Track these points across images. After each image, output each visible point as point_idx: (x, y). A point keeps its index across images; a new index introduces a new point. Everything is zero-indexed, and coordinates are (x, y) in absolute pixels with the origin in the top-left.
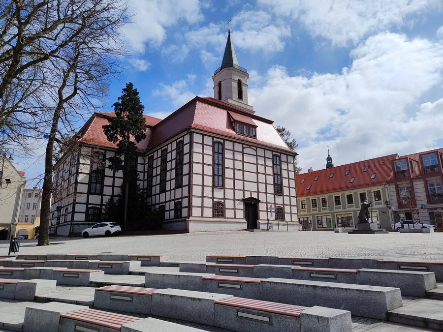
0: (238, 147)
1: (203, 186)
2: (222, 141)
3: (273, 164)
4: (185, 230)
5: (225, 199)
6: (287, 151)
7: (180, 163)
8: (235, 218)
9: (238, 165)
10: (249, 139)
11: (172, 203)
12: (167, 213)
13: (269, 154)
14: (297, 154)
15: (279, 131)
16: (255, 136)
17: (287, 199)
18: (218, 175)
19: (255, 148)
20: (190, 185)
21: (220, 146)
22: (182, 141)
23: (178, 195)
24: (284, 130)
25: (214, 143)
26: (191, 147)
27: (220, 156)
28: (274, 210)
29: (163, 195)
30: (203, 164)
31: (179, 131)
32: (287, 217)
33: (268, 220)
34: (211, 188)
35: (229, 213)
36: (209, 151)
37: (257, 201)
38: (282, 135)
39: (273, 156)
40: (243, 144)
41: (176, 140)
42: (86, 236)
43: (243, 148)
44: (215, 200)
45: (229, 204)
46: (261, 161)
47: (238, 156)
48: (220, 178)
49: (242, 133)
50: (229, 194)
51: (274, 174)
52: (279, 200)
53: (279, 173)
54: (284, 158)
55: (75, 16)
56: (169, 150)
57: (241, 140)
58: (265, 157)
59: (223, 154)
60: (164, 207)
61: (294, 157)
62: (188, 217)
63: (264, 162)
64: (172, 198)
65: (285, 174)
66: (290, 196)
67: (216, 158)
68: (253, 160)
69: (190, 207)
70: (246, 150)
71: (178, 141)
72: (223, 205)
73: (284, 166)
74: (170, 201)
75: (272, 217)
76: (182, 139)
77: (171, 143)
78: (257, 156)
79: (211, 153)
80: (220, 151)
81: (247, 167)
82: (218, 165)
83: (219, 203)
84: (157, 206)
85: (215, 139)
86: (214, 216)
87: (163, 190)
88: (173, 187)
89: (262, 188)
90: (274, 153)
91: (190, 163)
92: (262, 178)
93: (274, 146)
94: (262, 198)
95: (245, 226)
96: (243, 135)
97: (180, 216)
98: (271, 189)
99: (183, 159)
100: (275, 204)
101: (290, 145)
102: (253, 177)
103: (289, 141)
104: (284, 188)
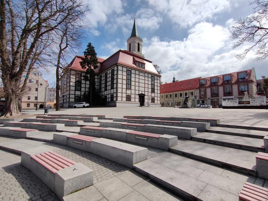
0: (137, 72)
1: (122, 88)
2: (130, 70)
3: (151, 80)
4: (115, 106)
5: (131, 94)
6: (157, 75)
7: (113, 79)
8: (135, 101)
9: (137, 80)
10: (142, 69)
11: (110, 95)
12: (108, 99)
13: (150, 76)
14: (161, 76)
15: (154, 66)
16: (144, 68)
17: (156, 94)
18: (129, 84)
19: (144, 73)
20: (117, 88)
21: (130, 72)
22: (114, 69)
23: (112, 92)
24: (157, 66)
25: (127, 70)
26: (117, 72)
27: (130, 76)
28: (151, 99)
29: (106, 92)
30: (122, 79)
31: (113, 64)
32: (156, 102)
33: (148, 102)
34: (126, 89)
35: (133, 100)
36: (125, 74)
37: (144, 95)
38: (156, 68)
39: (152, 76)
41: (111, 69)
42: (75, 107)
43: (139, 73)
44: (127, 94)
45: (133, 96)
46: (146, 79)
47: (137, 76)
48: (129, 85)
49: (139, 66)
50: (133, 92)
51: (152, 84)
52: (153, 95)
53: (153, 84)
54: (156, 77)
55: (64, 9)
56: (108, 73)
57: (139, 69)
58: (148, 77)
59: (131, 75)
60: (106, 96)
61: (160, 77)
62: (116, 101)
63: (148, 79)
64: (110, 93)
65: (156, 84)
66: (157, 93)
67: (128, 76)
68: (143, 78)
69: (117, 97)
70: (141, 74)
71: (112, 69)
72: (130, 96)
73: (156, 81)
74: (109, 94)
75: (150, 101)
76: (114, 68)
77: (109, 70)
78: (145, 76)
79: (126, 75)
80: (130, 74)
81: (141, 81)
82: (129, 80)
83: (128, 96)
84: (104, 96)
85: (128, 69)
86: (126, 101)
87: (106, 90)
88: (110, 88)
89: (146, 90)
90: (152, 75)
91: (117, 79)
92: (146, 86)
93: (152, 73)
94: (146, 93)
95: (139, 105)
96: (140, 67)
97: (113, 100)
98: (150, 90)
99: (114, 77)
100: (151, 96)
101: (159, 72)
102: (143, 85)
103: (158, 71)
104: (155, 90)
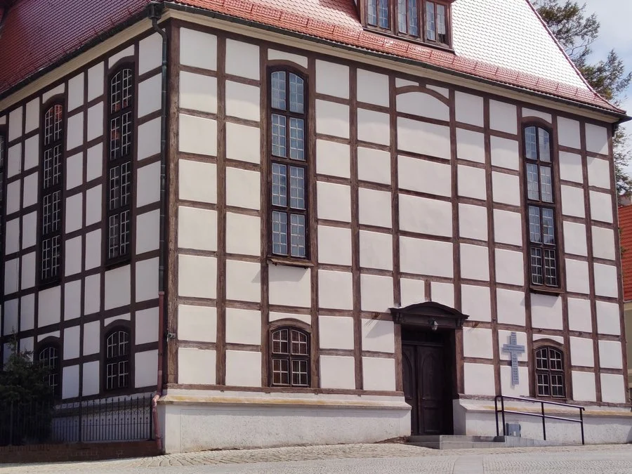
0: (373, 88)
1: (222, 255)
2: (302, 61)
3: (524, 161)
4: (151, 445)
5: (315, 310)
6: (582, 105)
7: (121, 159)
8: (360, 389)
9: (375, 166)
10: (419, 52)
11: (93, 329)
12: (70, 374)
13: (505, 118)
14: (623, 117)
15: (548, 16)
16: (446, 38)
18: (288, 211)
19: (445, 92)
20: (166, 254)
21: (296, 84)
22: (132, 63)
23: (118, 295)
25: (269, 69)
26: (169, 89)
27: (296, 127)
28: (524, 357)
29: (50, 296)
30: (222, 162)
32: (582, 386)
33: (499, 397)
34: (257, 266)
35: (334, 372)
36: (246, 103)
37: (455, 318)
39: (523, 124)
40: (393, 75)
41: (105, 58)
43: (394, 92)
44: (274, 316)
45: (333, 333)
46: (471, 148)
47: (374, 128)
48: (297, 222)
49: (390, 27)
50: (336, 289)
51: (527, 203)
52: (547, 314)
53: (547, 198)
54: (568, 132)
56: (75, 101)
57: (386, 55)
58: (487, 131)
59: (306, 117)
60: (57, 345)
61: (612, 128)
62: (162, 386)
63: (482, 151)
64: (93, 307)
65: (571, 202)
66: (593, 297)
68: (437, 141)
69: (166, 344)
70: (410, 102)
71: (113, 61)
72: (308, 336)
73: (569, 168)
74: (82, 320)
75: (518, 385)
76: (129, 52)
77: (84, 69)
78: (453, 124)
79: (255, 113)
80: (297, 106)
81: (412, 174)
82: (288, 163)
83: (289, 329)
85: (274, 55)
86: (270, 382)
87: (51, 276)
88: (94, 260)
89: (475, 262)
90: (527, 113)
91: (167, 157)
92: (473, 220)
93: (530, 84)
94: (475, 303)
95: (404, 424)
96: (396, 36)
97: (127, 384)
98: (512, 267)
99: (133, 139)
100: (529, 329)
102: (437, 217)
103: (592, 62)
104: (570, 263)
